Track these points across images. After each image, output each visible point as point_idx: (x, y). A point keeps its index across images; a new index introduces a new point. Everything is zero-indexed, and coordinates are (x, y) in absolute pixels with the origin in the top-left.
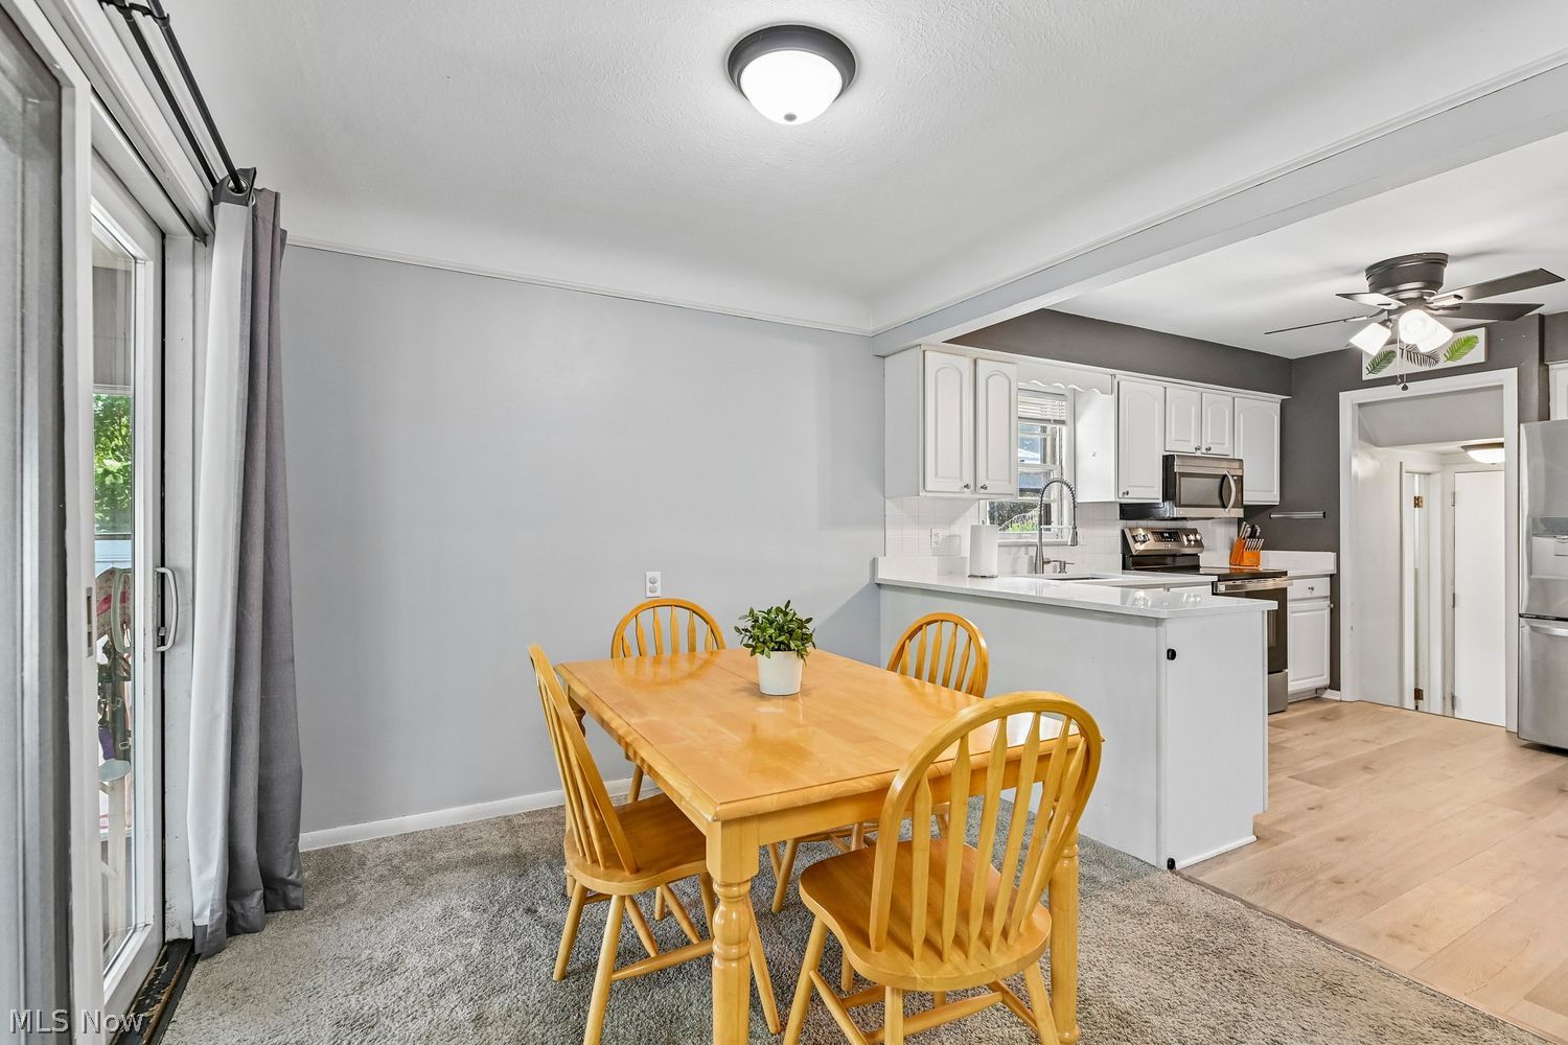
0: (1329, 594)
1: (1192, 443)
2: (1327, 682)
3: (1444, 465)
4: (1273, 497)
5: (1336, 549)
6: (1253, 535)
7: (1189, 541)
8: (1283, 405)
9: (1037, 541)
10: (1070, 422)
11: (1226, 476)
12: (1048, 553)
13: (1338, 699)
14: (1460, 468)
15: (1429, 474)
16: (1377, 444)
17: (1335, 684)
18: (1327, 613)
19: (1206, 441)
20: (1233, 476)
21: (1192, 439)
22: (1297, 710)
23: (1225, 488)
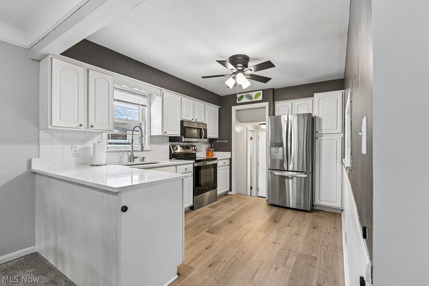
0: (229, 164)
1: (191, 117)
2: (229, 189)
3: (256, 129)
4: (216, 136)
5: (231, 151)
6: (211, 147)
7: (192, 149)
8: (219, 109)
9: (131, 149)
10: (148, 106)
11: (201, 129)
12: (135, 154)
13: (231, 194)
14: (260, 130)
15: (253, 131)
16: (241, 122)
17: (231, 190)
18: (229, 170)
19: (196, 117)
20: (204, 129)
21: (191, 116)
22: (220, 200)
23: (202, 132)
